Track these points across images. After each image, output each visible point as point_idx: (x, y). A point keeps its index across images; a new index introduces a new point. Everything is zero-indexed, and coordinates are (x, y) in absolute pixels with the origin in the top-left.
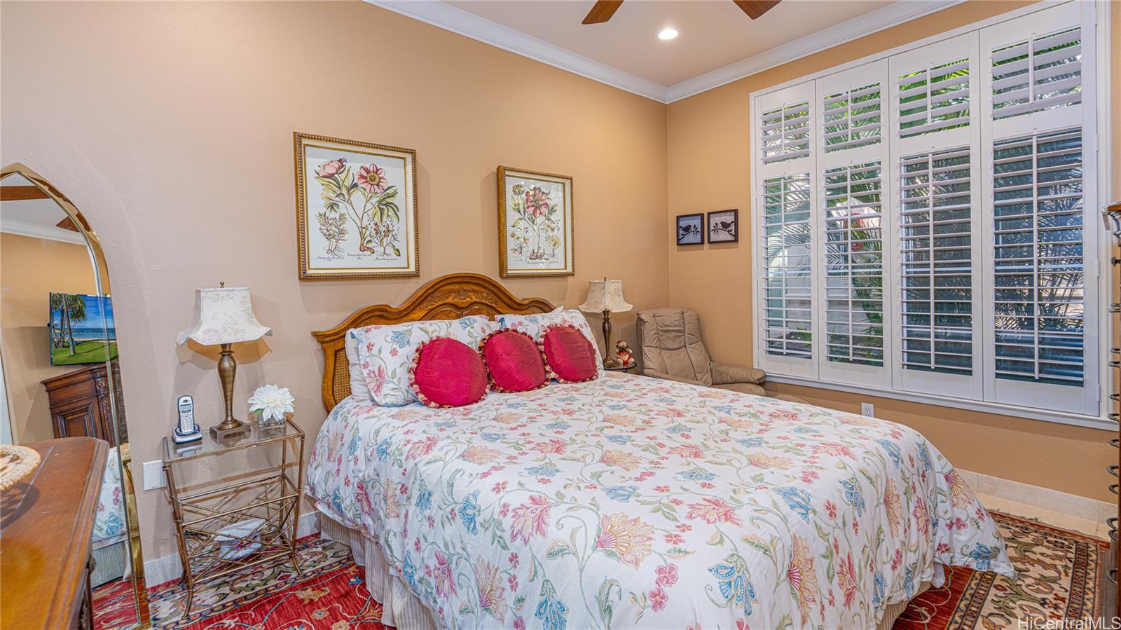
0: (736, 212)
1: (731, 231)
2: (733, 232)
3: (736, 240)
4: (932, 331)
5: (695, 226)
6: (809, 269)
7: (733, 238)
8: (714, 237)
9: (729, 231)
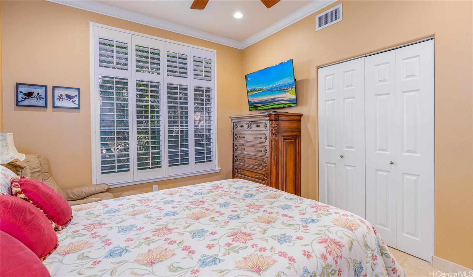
0: (79, 89)
1: (75, 101)
2: (77, 102)
3: (79, 108)
4: (180, 150)
5: (38, 94)
6: (128, 126)
7: (77, 106)
8: (58, 103)
9: (73, 101)
